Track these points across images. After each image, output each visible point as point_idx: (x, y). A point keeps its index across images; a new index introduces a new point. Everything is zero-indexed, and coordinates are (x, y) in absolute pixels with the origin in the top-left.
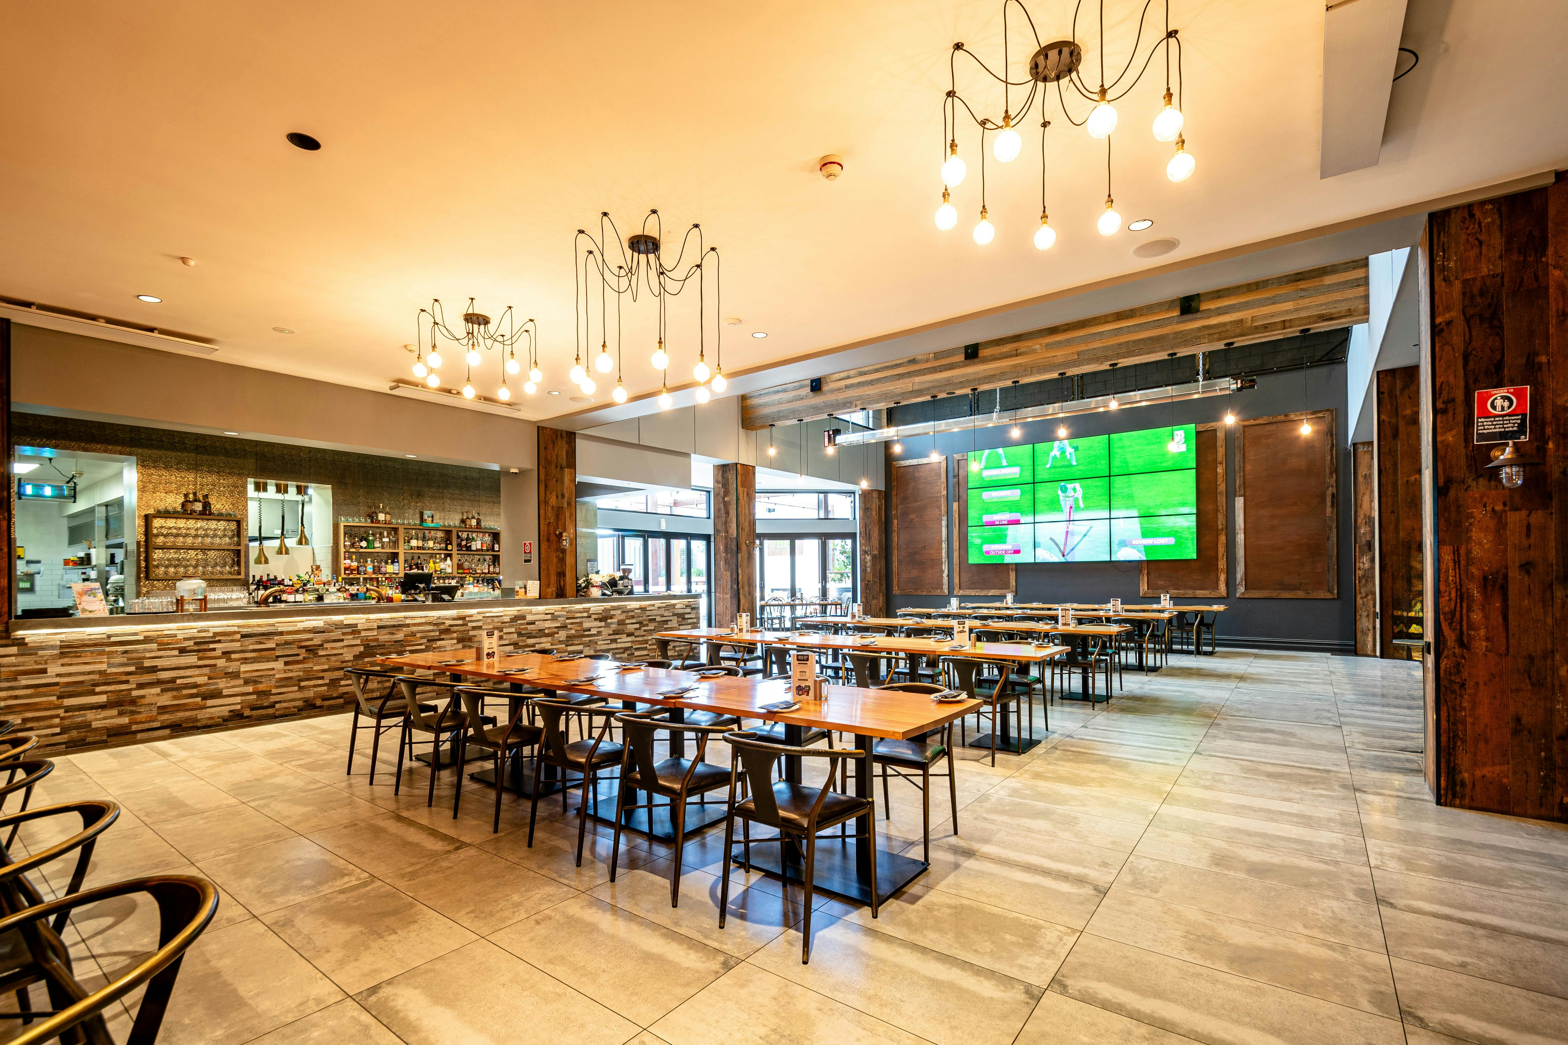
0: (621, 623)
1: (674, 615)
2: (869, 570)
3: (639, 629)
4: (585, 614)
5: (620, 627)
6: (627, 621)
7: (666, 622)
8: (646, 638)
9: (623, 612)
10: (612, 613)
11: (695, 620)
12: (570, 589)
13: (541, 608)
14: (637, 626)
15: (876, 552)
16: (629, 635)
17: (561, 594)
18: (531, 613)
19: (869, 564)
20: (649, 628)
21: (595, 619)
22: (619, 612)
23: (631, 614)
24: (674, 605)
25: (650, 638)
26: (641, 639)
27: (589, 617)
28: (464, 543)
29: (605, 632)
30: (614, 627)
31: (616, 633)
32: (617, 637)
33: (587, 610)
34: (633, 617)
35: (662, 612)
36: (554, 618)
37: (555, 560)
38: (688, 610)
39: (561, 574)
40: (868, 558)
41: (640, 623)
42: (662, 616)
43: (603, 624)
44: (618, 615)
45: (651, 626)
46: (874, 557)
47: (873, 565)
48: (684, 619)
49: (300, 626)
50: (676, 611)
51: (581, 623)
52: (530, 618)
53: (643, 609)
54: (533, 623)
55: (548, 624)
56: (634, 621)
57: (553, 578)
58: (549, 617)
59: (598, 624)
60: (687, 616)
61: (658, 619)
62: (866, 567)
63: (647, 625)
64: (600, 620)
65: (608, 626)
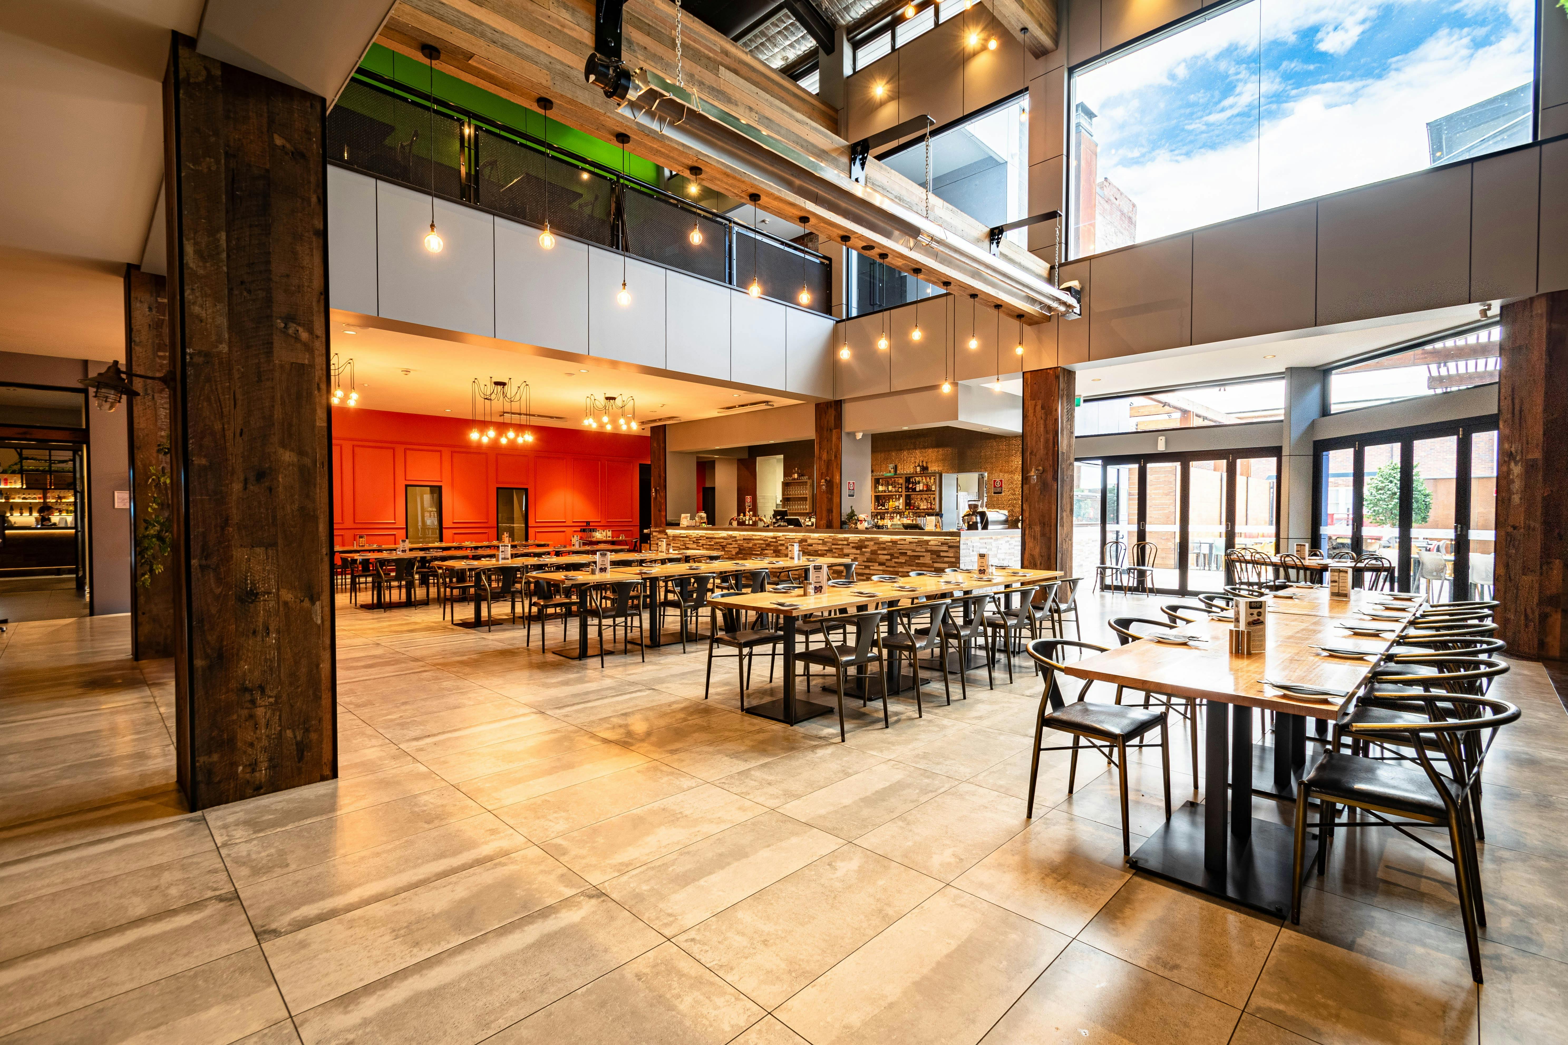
0: (873, 552)
1: (927, 551)
2: (1516, 499)
3: (890, 560)
4: (845, 543)
5: (873, 556)
6: (879, 552)
7: (918, 557)
8: (896, 569)
9: (875, 543)
10: (866, 543)
11: (954, 560)
12: (836, 523)
13: (816, 535)
14: (888, 557)
15: (1537, 455)
16: (881, 564)
17: (829, 526)
18: (810, 538)
19: (1517, 485)
20: (900, 560)
21: (853, 547)
22: (872, 543)
23: (882, 546)
24: (927, 542)
25: (900, 570)
26: (891, 569)
27: (848, 545)
28: (911, 486)
29: (860, 558)
30: (868, 555)
31: (869, 560)
32: (870, 564)
33: (847, 539)
34: (884, 549)
35: (913, 546)
36: (824, 543)
37: (826, 500)
38: (945, 548)
39: (830, 511)
40: (1517, 470)
41: (891, 555)
42: (914, 551)
43: (858, 552)
44: (872, 546)
45: (902, 560)
46: (1530, 467)
47: (1527, 487)
48: (939, 556)
49: (721, 535)
50: (929, 548)
51: (842, 549)
52: (809, 541)
53: (894, 542)
54: (811, 545)
55: (820, 547)
56: (885, 552)
57: (825, 514)
58: (821, 542)
59: (854, 551)
60: (942, 554)
61: (909, 553)
62: (1509, 491)
63: (898, 558)
64: (857, 548)
65: (862, 554)
